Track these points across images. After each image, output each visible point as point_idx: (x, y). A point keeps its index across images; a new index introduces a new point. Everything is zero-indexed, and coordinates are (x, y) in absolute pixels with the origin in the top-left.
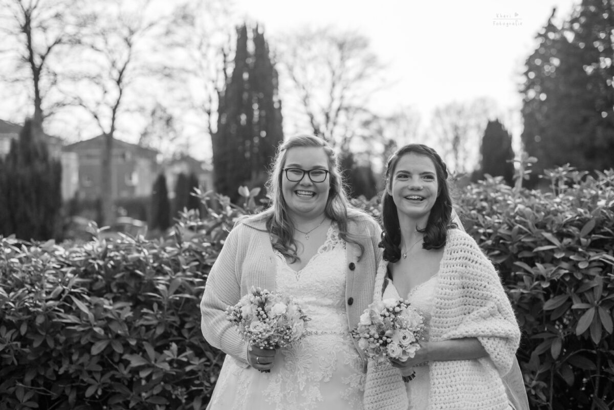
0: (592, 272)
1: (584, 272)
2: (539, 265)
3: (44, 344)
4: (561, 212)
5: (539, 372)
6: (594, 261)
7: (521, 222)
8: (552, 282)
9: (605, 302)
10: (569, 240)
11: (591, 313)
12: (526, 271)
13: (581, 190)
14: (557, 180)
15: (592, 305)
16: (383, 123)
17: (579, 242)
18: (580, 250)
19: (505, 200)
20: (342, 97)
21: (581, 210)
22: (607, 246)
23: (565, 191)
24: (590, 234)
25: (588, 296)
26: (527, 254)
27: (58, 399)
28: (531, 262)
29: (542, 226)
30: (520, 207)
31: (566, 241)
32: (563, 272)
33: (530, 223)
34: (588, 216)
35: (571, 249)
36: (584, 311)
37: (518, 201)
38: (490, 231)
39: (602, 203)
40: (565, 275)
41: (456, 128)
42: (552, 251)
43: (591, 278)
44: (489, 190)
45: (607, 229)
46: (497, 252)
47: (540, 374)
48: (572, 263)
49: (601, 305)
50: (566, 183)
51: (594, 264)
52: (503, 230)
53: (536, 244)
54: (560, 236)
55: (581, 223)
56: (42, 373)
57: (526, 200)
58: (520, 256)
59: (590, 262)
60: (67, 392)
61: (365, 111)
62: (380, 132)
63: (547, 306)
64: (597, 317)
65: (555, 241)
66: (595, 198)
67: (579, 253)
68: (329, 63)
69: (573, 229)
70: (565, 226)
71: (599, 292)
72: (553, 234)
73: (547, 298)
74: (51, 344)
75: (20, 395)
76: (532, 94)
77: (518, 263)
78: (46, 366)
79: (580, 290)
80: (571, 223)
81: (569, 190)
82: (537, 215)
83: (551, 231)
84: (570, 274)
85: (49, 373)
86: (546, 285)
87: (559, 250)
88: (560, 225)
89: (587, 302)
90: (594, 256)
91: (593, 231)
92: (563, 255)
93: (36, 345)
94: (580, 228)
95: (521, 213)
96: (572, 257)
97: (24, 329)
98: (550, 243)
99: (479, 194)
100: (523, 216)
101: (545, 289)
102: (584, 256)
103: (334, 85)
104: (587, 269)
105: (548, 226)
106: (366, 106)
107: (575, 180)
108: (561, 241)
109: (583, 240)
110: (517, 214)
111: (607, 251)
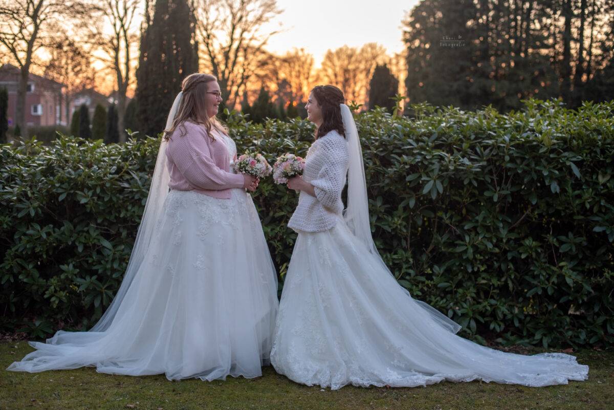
0: (434, 161)
1: (430, 161)
2: (404, 156)
3: (111, 200)
4: (419, 128)
5: (402, 217)
6: (435, 155)
7: (395, 133)
8: (411, 165)
9: (440, 177)
10: (422, 144)
11: (432, 182)
12: (397, 159)
13: (433, 117)
14: (419, 111)
15: (433, 179)
16: (278, 63)
17: (428, 145)
18: (428, 148)
19: (387, 121)
20: (242, 39)
21: (430, 128)
22: (443, 148)
23: (424, 118)
24: (434, 141)
25: (431, 174)
26: (398, 151)
27: (116, 235)
28: (400, 155)
29: (407, 135)
30: (395, 124)
31: (421, 144)
32: (417, 160)
33: (400, 133)
34: (434, 131)
35: (423, 149)
36: (428, 181)
37: (394, 121)
38: (377, 138)
39: (444, 125)
40: (419, 162)
41: (346, 71)
42: (412, 149)
43: (433, 164)
44: (377, 115)
45: (444, 138)
46: (381, 149)
47: (403, 218)
48: (423, 156)
49: (438, 178)
50: (425, 113)
51: (436, 157)
52: (385, 138)
53: (403, 145)
54: (417, 141)
55: (429, 135)
56: (108, 218)
57: (399, 121)
58: (394, 152)
59: (433, 156)
60: (121, 230)
61: (264, 52)
62: (275, 72)
63: (408, 178)
64: (435, 185)
65: (415, 144)
66: (440, 122)
67: (427, 151)
68: (231, 6)
69: (425, 138)
70: (421, 136)
71: (436, 172)
72: (414, 140)
73: (408, 174)
74: (114, 199)
75: (92, 232)
76: (417, 43)
77: (393, 155)
78: (110, 213)
79: (427, 171)
80: (424, 134)
81: (426, 117)
82: (405, 129)
83: (412, 139)
84: (421, 162)
85: (112, 218)
86: (407, 167)
87: (416, 149)
88: (418, 136)
89: (430, 177)
90: (436, 153)
91: (437, 139)
92: (418, 151)
93: (106, 199)
94: (429, 137)
95: (396, 128)
96: (423, 153)
97: (98, 190)
98: (411, 145)
99: (372, 117)
100: (397, 129)
101: (407, 169)
102: (430, 152)
103: (234, 28)
104: (431, 159)
105: (411, 136)
106: (264, 48)
107: (431, 112)
108: (417, 144)
109: (430, 144)
110: (393, 128)
111: (443, 151)
